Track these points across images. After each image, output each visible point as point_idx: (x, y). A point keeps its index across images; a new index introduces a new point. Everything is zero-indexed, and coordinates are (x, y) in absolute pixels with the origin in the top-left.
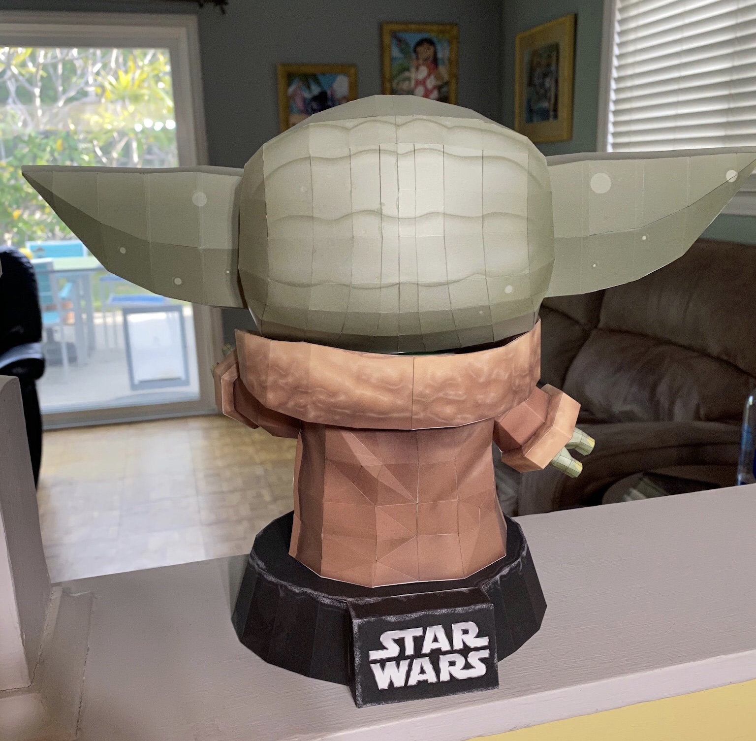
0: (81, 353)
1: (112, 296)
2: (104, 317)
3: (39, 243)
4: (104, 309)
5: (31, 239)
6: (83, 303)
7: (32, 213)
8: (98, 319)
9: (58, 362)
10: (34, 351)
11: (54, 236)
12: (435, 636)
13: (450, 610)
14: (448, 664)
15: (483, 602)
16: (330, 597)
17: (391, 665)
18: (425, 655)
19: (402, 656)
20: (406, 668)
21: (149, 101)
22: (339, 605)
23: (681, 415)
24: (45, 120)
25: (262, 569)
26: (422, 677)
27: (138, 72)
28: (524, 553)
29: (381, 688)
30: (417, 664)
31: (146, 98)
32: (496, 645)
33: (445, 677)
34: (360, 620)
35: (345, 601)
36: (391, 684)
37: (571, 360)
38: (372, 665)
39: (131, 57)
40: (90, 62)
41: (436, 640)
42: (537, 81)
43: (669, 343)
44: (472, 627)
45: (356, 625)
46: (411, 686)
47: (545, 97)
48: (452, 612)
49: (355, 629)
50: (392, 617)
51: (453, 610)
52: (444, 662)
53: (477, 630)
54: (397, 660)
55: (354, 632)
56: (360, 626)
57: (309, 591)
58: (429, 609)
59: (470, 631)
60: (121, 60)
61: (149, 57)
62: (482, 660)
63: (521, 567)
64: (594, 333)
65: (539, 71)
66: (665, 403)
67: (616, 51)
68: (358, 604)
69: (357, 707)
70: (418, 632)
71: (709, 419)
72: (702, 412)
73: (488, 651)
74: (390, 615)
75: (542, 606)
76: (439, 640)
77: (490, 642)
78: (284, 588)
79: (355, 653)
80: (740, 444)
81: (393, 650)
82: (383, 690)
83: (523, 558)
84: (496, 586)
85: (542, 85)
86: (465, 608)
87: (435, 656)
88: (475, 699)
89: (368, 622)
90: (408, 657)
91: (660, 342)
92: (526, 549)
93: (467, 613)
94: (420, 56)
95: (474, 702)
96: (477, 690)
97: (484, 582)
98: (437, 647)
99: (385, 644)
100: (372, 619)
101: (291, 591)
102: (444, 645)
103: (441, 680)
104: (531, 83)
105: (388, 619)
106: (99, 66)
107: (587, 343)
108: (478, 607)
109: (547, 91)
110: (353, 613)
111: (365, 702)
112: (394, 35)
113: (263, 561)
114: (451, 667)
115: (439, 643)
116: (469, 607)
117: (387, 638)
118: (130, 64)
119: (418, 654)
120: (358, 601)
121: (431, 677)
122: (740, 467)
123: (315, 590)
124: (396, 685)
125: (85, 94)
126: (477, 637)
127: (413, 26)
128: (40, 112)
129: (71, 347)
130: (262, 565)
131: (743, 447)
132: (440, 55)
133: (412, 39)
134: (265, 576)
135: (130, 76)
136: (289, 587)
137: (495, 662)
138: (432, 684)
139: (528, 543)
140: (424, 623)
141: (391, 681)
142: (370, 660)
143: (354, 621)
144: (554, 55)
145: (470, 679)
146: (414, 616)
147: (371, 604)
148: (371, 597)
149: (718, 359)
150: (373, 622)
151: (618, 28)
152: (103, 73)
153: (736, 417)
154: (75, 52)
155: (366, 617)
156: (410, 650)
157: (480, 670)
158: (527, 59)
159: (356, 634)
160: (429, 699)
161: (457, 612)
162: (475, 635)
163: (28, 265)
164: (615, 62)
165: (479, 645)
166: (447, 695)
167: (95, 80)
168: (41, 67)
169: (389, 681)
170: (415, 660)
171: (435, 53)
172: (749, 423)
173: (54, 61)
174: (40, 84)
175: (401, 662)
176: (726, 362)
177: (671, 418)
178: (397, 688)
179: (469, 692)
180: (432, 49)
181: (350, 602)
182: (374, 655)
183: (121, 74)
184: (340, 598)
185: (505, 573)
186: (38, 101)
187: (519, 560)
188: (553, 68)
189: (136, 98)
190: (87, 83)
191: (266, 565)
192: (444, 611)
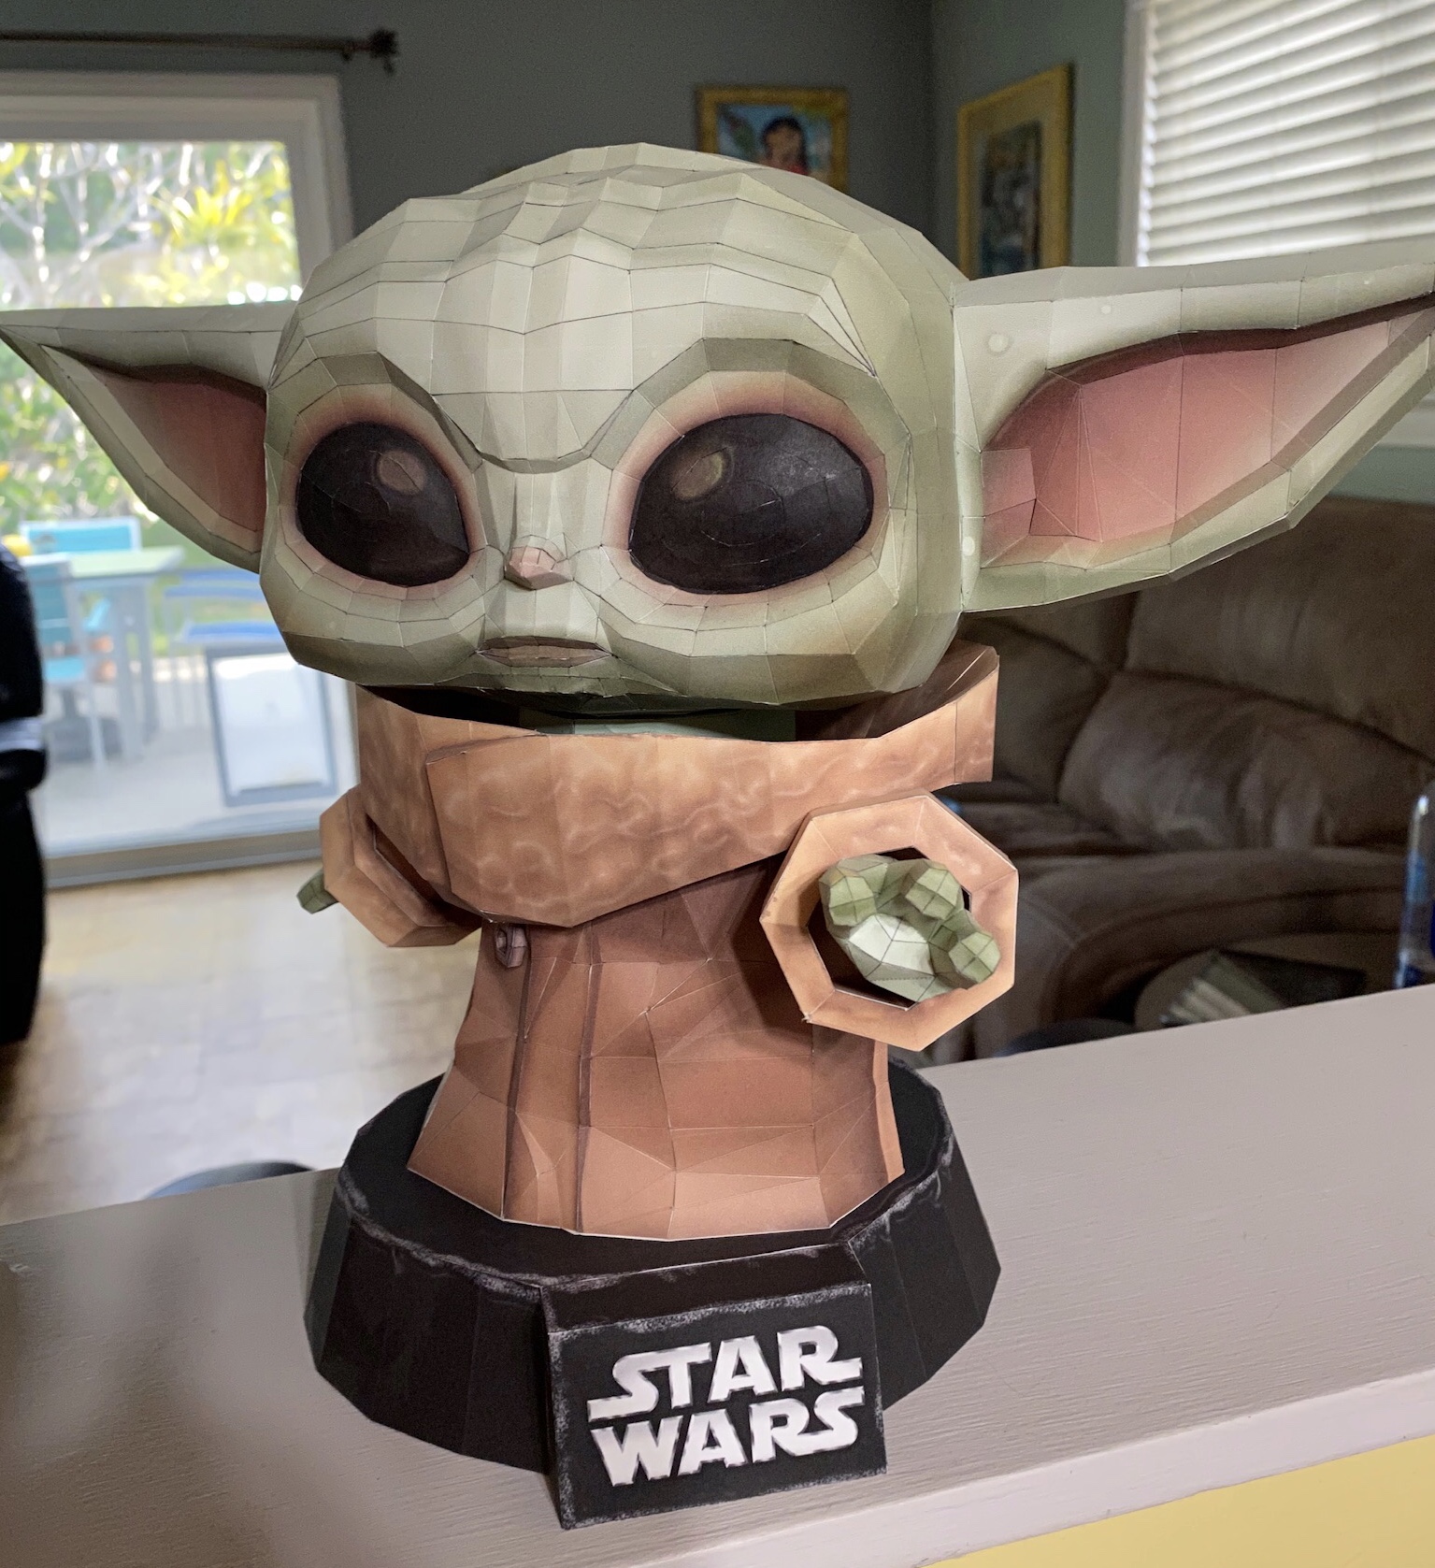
0: (129, 739)
1: (188, 624)
2: (174, 668)
3: (51, 525)
4: (172, 653)
5: (31, 516)
6: (132, 641)
7: (34, 469)
8: (162, 673)
9: (82, 756)
10: (26, 735)
11: (76, 513)
12: (740, 1361)
13: (771, 1302)
14: (770, 1423)
15: (847, 1279)
16: (503, 1275)
17: (639, 1431)
18: (717, 1405)
19: (664, 1407)
20: (674, 1436)
21: (256, 246)
22: (524, 1295)
23: (1288, 835)
24: (53, 288)
25: (359, 1211)
26: (711, 1455)
27: (235, 193)
28: (947, 1159)
29: (619, 1482)
30: (698, 1425)
31: (251, 241)
32: (878, 1374)
33: (762, 1452)
34: (566, 1333)
35: (537, 1286)
36: (641, 1471)
37: (1073, 734)
38: (595, 1432)
39: (220, 165)
40: (140, 176)
41: (740, 1369)
42: (999, 195)
43: (1263, 695)
44: (824, 1337)
45: (557, 1344)
46: (686, 1476)
47: (1017, 226)
48: (778, 1305)
49: (555, 1352)
50: (639, 1321)
51: (778, 1302)
52: (760, 1418)
53: (835, 1344)
54: (653, 1419)
55: (553, 1360)
56: (565, 1346)
57: (458, 1261)
58: (724, 1300)
59: (818, 1347)
60: (200, 170)
61: (255, 165)
62: (847, 1411)
63: (939, 1189)
64: (1117, 680)
65: (1002, 177)
66: (1254, 812)
67: (1150, 134)
68: (565, 1294)
69: (562, 1527)
70: (701, 1353)
71: (1341, 843)
72: (1330, 828)
73: (860, 1391)
74: (634, 1316)
75: (991, 1269)
76: (749, 1370)
77: (864, 1371)
78: (402, 1256)
79: (556, 1407)
80: (1400, 889)
81: (643, 1397)
82: (621, 1487)
83: (943, 1169)
84: (882, 1237)
85: (1010, 203)
86: (808, 1295)
87: (740, 1405)
88: (832, 1500)
89: (585, 1336)
90: (678, 1411)
91: (1246, 693)
92: (951, 1147)
93: (812, 1306)
94: (775, 151)
95: (828, 1508)
96: (838, 1479)
97: (853, 1231)
98: (743, 1386)
99: (624, 1383)
100: (594, 1329)
101: (418, 1262)
102: (760, 1379)
103: (755, 1459)
104: (987, 200)
105: (631, 1326)
106: (156, 183)
107: (1104, 700)
108: (837, 1292)
109: (1018, 214)
110: (550, 1315)
111: (581, 1516)
112: (724, 112)
113: (363, 1190)
114: (778, 1430)
115: (747, 1378)
116: (817, 1293)
117: (629, 1370)
118: (219, 177)
119: (701, 1401)
120: (563, 1283)
121: (731, 1452)
122: (1405, 938)
123: (472, 1261)
124: (650, 1476)
125: (129, 237)
126: (835, 1359)
127: (761, 94)
128: (44, 273)
129: (109, 726)
130: (360, 1200)
131: (1410, 898)
132: (812, 149)
133: (759, 118)
134: (365, 1228)
135: (218, 201)
136: (415, 1253)
137: (877, 1414)
138: (733, 1468)
139: (955, 1131)
140: (714, 1334)
141: (640, 1465)
142: (590, 1420)
143: (552, 1335)
144: (1031, 143)
145: (821, 1455)
146: (691, 1316)
147: (596, 1291)
148: (595, 1273)
149: (1358, 726)
150: (596, 1336)
151: (1151, 89)
152: (165, 194)
153: (1395, 837)
154: (112, 152)
155: (579, 1323)
156: (681, 1394)
157: (843, 1433)
158: (979, 152)
159: (556, 1363)
160: (729, 1503)
161: (788, 1305)
162: (831, 1355)
163: (13, 568)
164: (1149, 157)
165: (839, 1378)
166: (770, 1492)
167: (152, 208)
168: (45, 185)
169: (634, 1466)
170: (693, 1416)
171: (803, 147)
172: (1421, 850)
173: (70, 173)
174: (42, 218)
175: (662, 1421)
176: (1372, 732)
177: (1268, 841)
178: (653, 1481)
179: (819, 1483)
180: (797, 137)
181: (547, 1287)
182: (600, 1409)
183: (201, 193)
184: (527, 1277)
185: (903, 1207)
186: (40, 252)
187: (933, 1176)
188: (1030, 170)
189: (230, 241)
190: (135, 217)
191: (369, 1200)
192: (759, 1304)
